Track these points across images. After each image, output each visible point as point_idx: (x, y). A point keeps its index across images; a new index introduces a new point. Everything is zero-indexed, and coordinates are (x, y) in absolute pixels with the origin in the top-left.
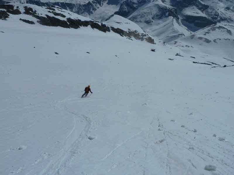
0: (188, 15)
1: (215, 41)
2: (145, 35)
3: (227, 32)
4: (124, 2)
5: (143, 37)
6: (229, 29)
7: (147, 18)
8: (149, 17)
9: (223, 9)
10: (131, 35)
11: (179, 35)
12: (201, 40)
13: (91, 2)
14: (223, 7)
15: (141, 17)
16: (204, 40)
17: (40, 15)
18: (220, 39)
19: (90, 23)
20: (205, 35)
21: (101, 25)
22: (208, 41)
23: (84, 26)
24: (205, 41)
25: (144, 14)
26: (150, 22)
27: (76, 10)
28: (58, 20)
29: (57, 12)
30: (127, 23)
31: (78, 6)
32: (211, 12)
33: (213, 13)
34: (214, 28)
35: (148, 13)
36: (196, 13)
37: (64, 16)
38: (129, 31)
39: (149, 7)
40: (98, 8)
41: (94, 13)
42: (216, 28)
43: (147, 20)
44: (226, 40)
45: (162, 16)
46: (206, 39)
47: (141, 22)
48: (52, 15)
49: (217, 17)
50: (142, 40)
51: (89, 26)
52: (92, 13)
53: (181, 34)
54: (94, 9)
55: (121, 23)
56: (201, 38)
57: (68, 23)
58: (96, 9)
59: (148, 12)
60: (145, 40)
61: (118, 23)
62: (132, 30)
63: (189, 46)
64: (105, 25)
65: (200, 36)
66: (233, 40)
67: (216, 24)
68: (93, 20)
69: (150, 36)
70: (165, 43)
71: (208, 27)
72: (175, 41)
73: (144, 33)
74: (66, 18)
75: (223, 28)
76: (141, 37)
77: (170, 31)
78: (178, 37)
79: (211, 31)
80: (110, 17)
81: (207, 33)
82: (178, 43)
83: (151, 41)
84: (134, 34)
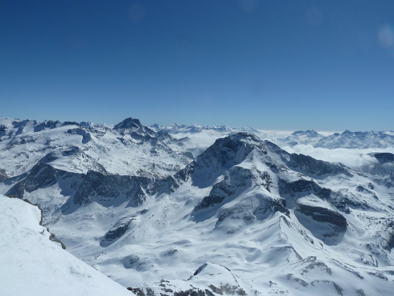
0: (303, 204)
1: (312, 283)
2: (237, 287)
3: (327, 271)
4: (216, 184)
5: (234, 290)
6: (329, 267)
7: (247, 213)
8: (250, 212)
9: (355, 188)
10: (223, 290)
11: (286, 247)
12: (297, 282)
13: (173, 177)
14: (355, 185)
15: (239, 212)
16: (300, 282)
18: (318, 281)
19: (190, 292)
22: (304, 284)
24: (301, 284)
25: (243, 207)
26: (251, 218)
27: (152, 186)
29: (167, 288)
30: (220, 273)
31: (155, 181)
32: (335, 199)
33: (337, 201)
34: (313, 265)
35: (249, 206)
36: (314, 201)
37: (171, 291)
38: (221, 286)
39: (249, 198)
40: (181, 184)
41: (176, 192)
43: (246, 216)
44: (325, 282)
45: (267, 210)
46: (302, 281)
47: (239, 218)
48: (164, 293)
49: (344, 205)
50: (233, 295)
52: (173, 191)
53: (289, 247)
54: (176, 186)
55: (214, 274)
58: (179, 186)
59: (248, 204)
61: (212, 275)
62: (224, 284)
63: (283, 292)
64: (201, 290)
65: (297, 275)
66: (334, 283)
67: (315, 259)
68: (192, 286)
69: (241, 287)
70: (256, 292)
71: (308, 261)
72: (271, 282)
73: (236, 284)
74: (173, 292)
75: (324, 264)
76: (232, 290)
77: (276, 238)
78: (285, 250)
79: (309, 270)
80: (203, 266)
81: (305, 271)
82: (273, 285)
83: (242, 293)
84: (225, 289)
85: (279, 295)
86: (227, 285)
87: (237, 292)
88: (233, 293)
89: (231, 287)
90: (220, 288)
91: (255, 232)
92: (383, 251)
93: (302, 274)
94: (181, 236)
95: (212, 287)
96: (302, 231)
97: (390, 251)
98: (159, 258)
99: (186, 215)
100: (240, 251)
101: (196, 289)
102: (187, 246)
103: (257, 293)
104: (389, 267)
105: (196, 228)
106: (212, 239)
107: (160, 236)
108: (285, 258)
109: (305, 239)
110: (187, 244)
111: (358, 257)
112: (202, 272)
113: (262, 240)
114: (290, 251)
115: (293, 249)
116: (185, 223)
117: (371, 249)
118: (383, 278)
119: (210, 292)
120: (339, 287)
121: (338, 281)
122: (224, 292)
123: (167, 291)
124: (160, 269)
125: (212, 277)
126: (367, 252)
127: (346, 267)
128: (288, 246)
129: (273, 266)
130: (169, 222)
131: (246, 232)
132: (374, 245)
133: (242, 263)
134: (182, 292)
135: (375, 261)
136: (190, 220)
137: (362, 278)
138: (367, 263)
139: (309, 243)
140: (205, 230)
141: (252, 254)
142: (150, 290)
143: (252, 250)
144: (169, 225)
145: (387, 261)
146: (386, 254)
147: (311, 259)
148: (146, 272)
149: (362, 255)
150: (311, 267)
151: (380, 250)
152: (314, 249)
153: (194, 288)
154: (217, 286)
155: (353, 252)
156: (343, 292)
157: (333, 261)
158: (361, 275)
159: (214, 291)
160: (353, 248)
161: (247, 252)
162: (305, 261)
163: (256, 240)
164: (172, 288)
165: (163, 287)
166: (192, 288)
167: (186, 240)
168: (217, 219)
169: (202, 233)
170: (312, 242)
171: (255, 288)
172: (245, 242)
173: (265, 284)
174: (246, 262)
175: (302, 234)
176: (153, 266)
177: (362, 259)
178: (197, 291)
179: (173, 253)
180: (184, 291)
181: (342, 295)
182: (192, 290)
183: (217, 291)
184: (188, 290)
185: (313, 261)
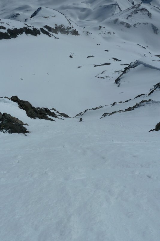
1: (135, 26)
2: (70, 28)
3: (148, 15)
5: (68, 30)
6: (150, 11)
10: (58, 30)
12: (123, 25)
16: (125, 24)
18: (140, 24)
19: (24, 30)
20: (127, 18)
21: (32, 30)
22: (128, 26)
23: (20, 34)
24: (126, 26)
28: (1, 33)
30: (54, 16)
34: (137, 10)
37: (4, 28)
38: (56, 26)
42: (138, 10)
44: (145, 24)
46: (127, 24)
50: (67, 34)
51: (24, 33)
53: (115, 4)
55: (49, 17)
56: (122, 23)
57: (9, 34)
60: (70, 33)
61: (46, 17)
62: (59, 25)
63: (110, 33)
64: (35, 28)
65: (122, 19)
66: (152, 24)
67: (140, 6)
68: (26, 25)
69: (74, 28)
70: (88, 32)
71: (132, 8)
72: (100, 26)
73: (69, 26)
74: (6, 29)
75: (146, 9)
76: (66, 31)
78: (112, 7)
79: (133, 15)
80: (37, 10)
81: (130, 16)
82: (102, 28)
83: (75, 33)
84: (60, 29)
85: (107, 35)
86: (62, 26)
87: (71, 32)
88: (67, 33)
89: (66, 28)
90: (55, 28)
95: (47, 27)
101: (30, 27)
102: (28, 10)
103: (88, 34)
108: (111, 14)
109: (128, 0)
113: (92, 1)
114: (116, 8)
115: (118, 6)
119: (46, 31)
120: (156, 27)
121: (155, 23)
122: (59, 32)
125: (47, 19)
150: (136, 12)
153: (28, 26)
154: (52, 26)
156: (158, 31)
159: (49, 31)
163: (87, 2)
164: (4, 25)
166: (26, 26)
171: (87, 30)
173: (95, 28)
178: (31, 29)
179: (16, 16)
180: (18, 28)
181: (157, 34)
182: (27, 27)
183: (52, 30)
184: (22, 27)
185: (137, 7)
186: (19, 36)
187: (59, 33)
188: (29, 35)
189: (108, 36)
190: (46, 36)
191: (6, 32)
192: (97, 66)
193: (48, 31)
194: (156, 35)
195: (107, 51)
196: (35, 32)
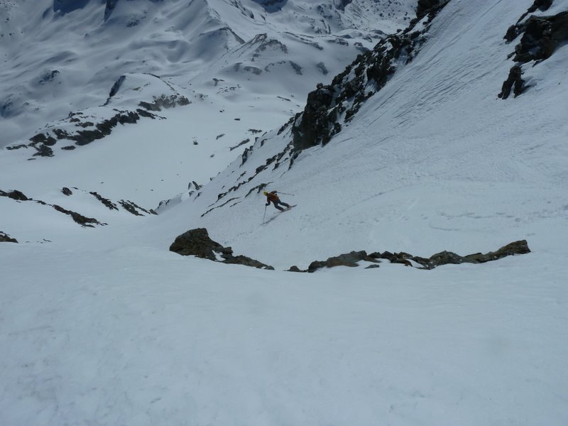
1: (266, 69)
3: (281, 49)
5: (173, 100)
6: (283, 43)
10: (159, 105)
11: (221, 29)
12: (248, 72)
16: (252, 70)
17: (73, 135)
18: (273, 65)
19: (117, 119)
21: (128, 116)
22: (257, 72)
23: (114, 127)
24: (254, 73)
28: (90, 132)
29: (84, 122)
30: (147, 85)
34: (264, 45)
37: (91, 124)
38: (155, 99)
42: (266, 45)
44: (281, 63)
46: (254, 68)
48: (81, 129)
50: (173, 107)
51: (118, 123)
53: (224, 29)
55: (140, 88)
56: (248, 69)
57: (100, 131)
61: (137, 89)
62: (158, 96)
63: (233, 88)
64: (131, 112)
65: (247, 63)
66: (291, 62)
67: (266, 37)
68: (116, 110)
69: (181, 95)
70: (201, 96)
71: (256, 41)
72: (215, 79)
73: (173, 93)
74: (95, 125)
75: (276, 41)
76: (171, 102)
77: (204, 20)
78: (220, 34)
79: (260, 53)
80: (119, 80)
81: (255, 55)
82: (219, 83)
83: (184, 102)
84: (163, 102)
85: (230, 93)
86: (163, 96)
87: (178, 102)
88: (173, 105)
89: (169, 98)
90: (154, 103)
91: (171, 16)
92: (336, 12)
93: (253, 60)
94: (52, 48)
95: (143, 104)
96: (236, 3)
97: (344, 10)
98: (31, 89)
99: (44, 10)
100: (156, 50)
101: (124, 112)
102: (70, 61)
103: (203, 98)
104: (344, 31)
105: (73, 29)
106: (106, 42)
107: (14, 56)
108: (222, 46)
109: (243, 13)
110: (70, 58)
111: (308, 25)
112: (121, 89)
113: (183, 26)
114: (227, 35)
115: (231, 30)
116: (49, 25)
117: (322, 11)
118: (344, 43)
119: (145, 112)
120: (297, 65)
121: (295, 59)
123: (85, 125)
124: (42, 105)
125: (138, 91)
126: (318, 17)
127: (302, 39)
128: (222, 27)
129: (208, 60)
130: (19, 29)
131: (156, 18)
132: (325, 6)
133: (164, 66)
134: (107, 121)
135: (328, 27)
136: (56, 17)
137: (321, 49)
138: (318, 31)
139: (248, 17)
140: (89, 29)
141: (175, 50)
142: (60, 131)
143: (173, 44)
144: (22, 35)
145: (340, 25)
146: (340, 16)
147: (261, 38)
148: (22, 116)
149: (313, 21)
150: (263, 48)
151: (332, 12)
152: (256, 26)
153: (121, 112)
154: (150, 101)
155: (302, 21)
156: (301, 70)
157: (288, 35)
158: (320, 45)
160: (301, 15)
161: (167, 49)
162: (253, 42)
163: (174, 29)
164: (90, 120)
165: (77, 123)
166: (118, 113)
167: (65, 53)
168: (104, 7)
169: (86, 35)
170: (252, 17)
171: (199, 92)
172: (160, 35)
173: (208, 84)
174: (169, 63)
175: (237, 7)
176: (27, 104)
177: (313, 28)
178: (126, 114)
179: (53, 77)
180: (109, 119)
181: (301, 74)
182: (119, 115)
183: (152, 108)
184: (114, 116)
185: (263, 40)
186: (113, 129)
187: (162, 108)
188: (125, 124)
189: (232, 95)
190: (148, 119)
191: (96, 128)
192: (234, 148)
193: (147, 110)
194: (299, 75)
195: (238, 120)
196: (132, 118)
